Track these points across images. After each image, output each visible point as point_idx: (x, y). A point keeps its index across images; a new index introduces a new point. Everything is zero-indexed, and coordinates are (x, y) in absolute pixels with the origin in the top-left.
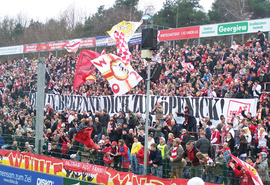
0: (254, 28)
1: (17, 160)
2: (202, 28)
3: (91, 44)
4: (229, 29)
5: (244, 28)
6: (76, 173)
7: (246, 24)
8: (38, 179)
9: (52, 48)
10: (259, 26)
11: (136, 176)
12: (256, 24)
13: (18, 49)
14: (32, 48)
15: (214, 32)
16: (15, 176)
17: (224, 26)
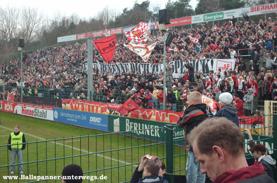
0: (228, 16)
1: (76, 106)
2: (193, 17)
3: (121, 32)
4: (211, 17)
5: (221, 16)
7: (222, 13)
8: (91, 117)
9: (95, 35)
10: (231, 14)
11: (158, 111)
12: (228, 13)
13: (73, 38)
14: (82, 36)
15: (201, 20)
16: (75, 116)
17: (208, 16)
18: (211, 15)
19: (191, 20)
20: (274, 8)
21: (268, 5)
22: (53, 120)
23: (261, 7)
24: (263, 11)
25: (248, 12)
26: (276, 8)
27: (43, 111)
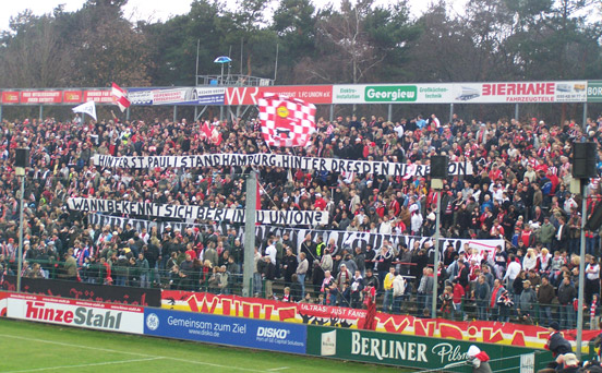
0: (427, 96)
1: (205, 305)
2: (337, 88)
4: (384, 95)
5: (410, 95)
6: (319, 319)
7: (415, 89)
8: (260, 328)
9: (30, 100)
10: (435, 93)
11: (420, 320)
12: (430, 90)
15: (358, 97)
16: (214, 326)
17: (377, 89)
18: (387, 90)
19: (331, 94)
20: (538, 93)
21: (524, 85)
22: (142, 332)
23: (507, 87)
24: (511, 96)
25: (477, 95)
26: (543, 93)
27: (108, 314)
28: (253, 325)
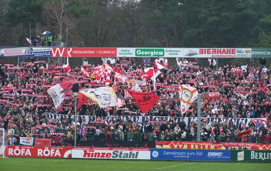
0: (170, 54)
1: (178, 146)
2: (119, 49)
5: (161, 53)
6: (233, 147)
7: (163, 51)
8: (208, 153)
10: (174, 53)
12: (171, 51)
15: (132, 54)
16: (186, 154)
17: (142, 50)
19: (116, 52)
20: (228, 53)
22: (150, 159)
23: (211, 50)
24: (214, 54)
25: (197, 54)
26: (230, 53)
27: (131, 153)
28: (205, 152)
